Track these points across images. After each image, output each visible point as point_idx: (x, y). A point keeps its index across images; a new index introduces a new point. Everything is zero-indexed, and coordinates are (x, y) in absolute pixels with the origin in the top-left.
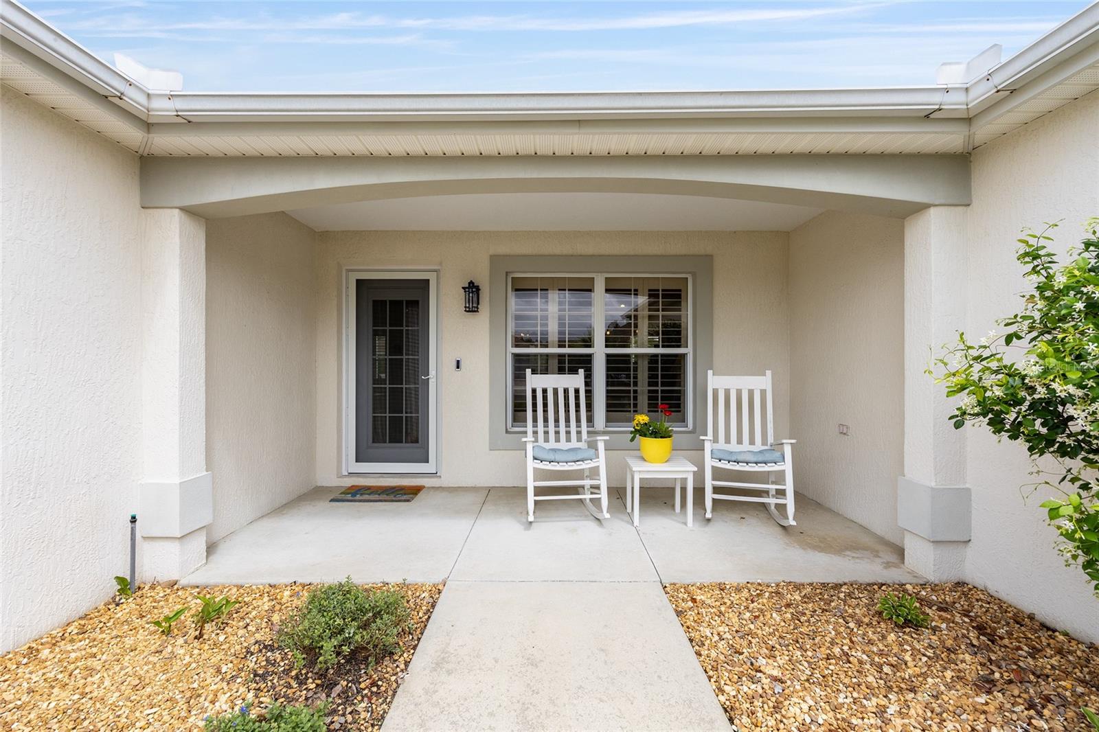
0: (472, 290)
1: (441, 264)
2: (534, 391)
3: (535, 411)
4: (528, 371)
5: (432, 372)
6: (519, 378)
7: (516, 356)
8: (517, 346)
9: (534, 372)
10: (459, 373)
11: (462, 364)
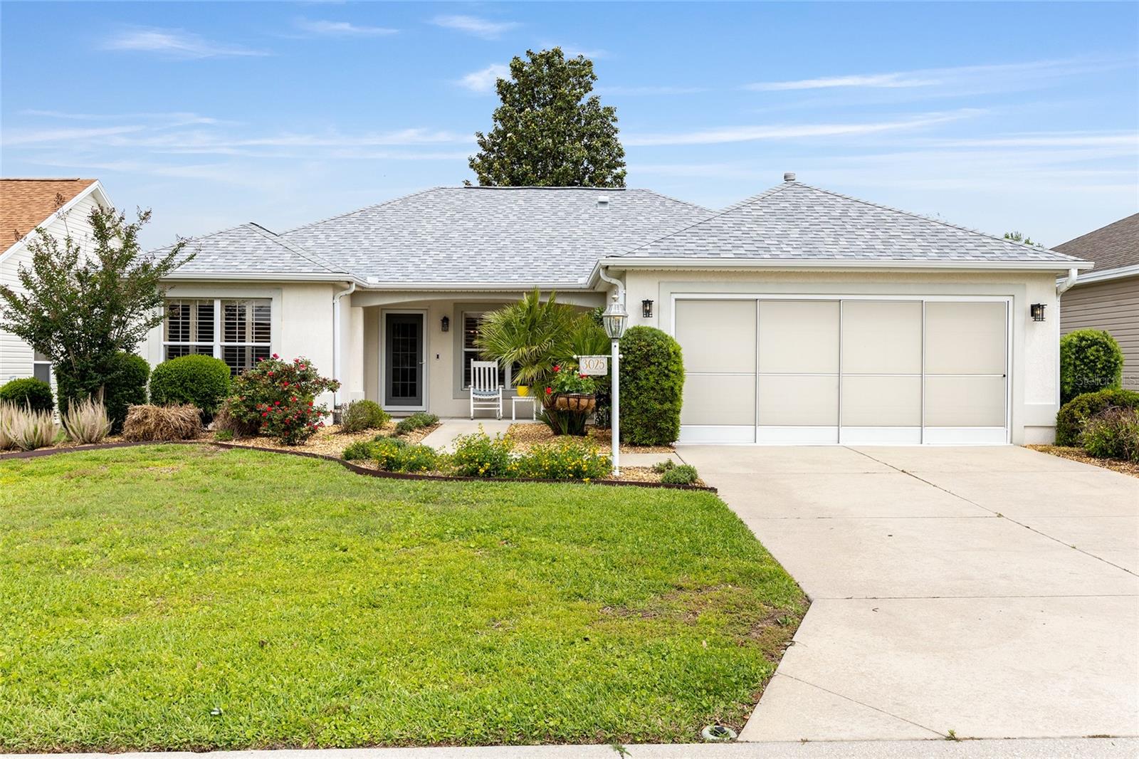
0: (445, 321)
1: (429, 307)
2: (475, 368)
3: (475, 380)
4: (472, 360)
5: (424, 360)
6: (468, 364)
7: (466, 352)
8: (467, 347)
9: (475, 360)
10: (438, 361)
11: (440, 357)
